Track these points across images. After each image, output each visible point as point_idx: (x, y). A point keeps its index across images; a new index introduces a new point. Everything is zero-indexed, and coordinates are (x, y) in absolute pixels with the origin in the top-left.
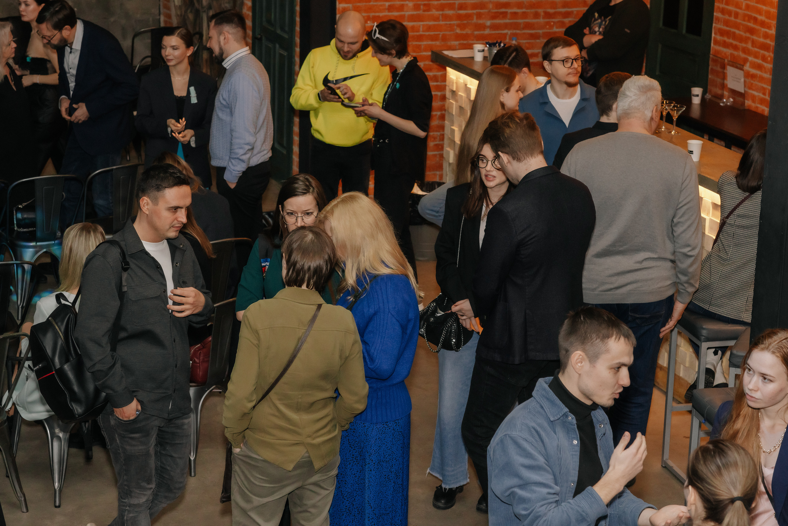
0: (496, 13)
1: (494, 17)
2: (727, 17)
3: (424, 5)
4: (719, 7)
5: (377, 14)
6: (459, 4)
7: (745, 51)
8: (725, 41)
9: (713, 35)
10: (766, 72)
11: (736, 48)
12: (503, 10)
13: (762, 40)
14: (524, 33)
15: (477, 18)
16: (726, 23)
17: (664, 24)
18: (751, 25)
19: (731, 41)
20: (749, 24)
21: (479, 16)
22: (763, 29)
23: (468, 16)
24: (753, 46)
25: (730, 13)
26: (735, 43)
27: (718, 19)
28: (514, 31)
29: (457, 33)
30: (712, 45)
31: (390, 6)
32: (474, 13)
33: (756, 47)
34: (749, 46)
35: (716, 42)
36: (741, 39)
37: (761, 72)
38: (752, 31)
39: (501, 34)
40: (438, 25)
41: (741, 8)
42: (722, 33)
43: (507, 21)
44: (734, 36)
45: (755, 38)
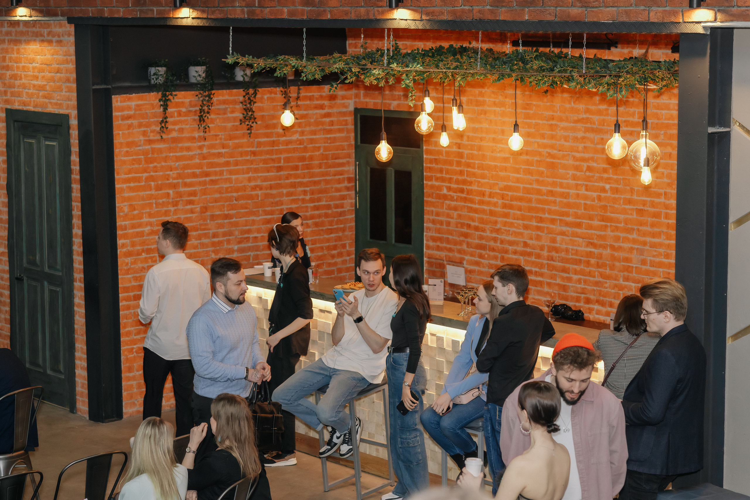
0: (241, 238)
1: (240, 242)
2: (438, 226)
4: (429, 219)
5: (149, 247)
6: (213, 233)
7: (460, 251)
8: (438, 246)
9: (425, 242)
10: (484, 267)
11: (450, 250)
12: (246, 236)
13: (477, 241)
14: (264, 254)
15: (227, 244)
16: (439, 231)
17: (371, 238)
18: (465, 230)
19: (444, 245)
20: (462, 230)
21: (228, 242)
22: (477, 233)
23: (220, 243)
24: (468, 247)
25: (441, 223)
26: (448, 246)
27: (429, 229)
28: (256, 253)
29: (212, 258)
30: (425, 250)
32: (224, 240)
33: (471, 247)
34: (465, 247)
35: (428, 247)
36: (456, 243)
37: (479, 267)
38: (466, 235)
39: (246, 256)
40: (197, 252)
41: (452, 218)
42: (434, 239)
43: (250, 245)
44: (448, 241)
45: (469, 240)
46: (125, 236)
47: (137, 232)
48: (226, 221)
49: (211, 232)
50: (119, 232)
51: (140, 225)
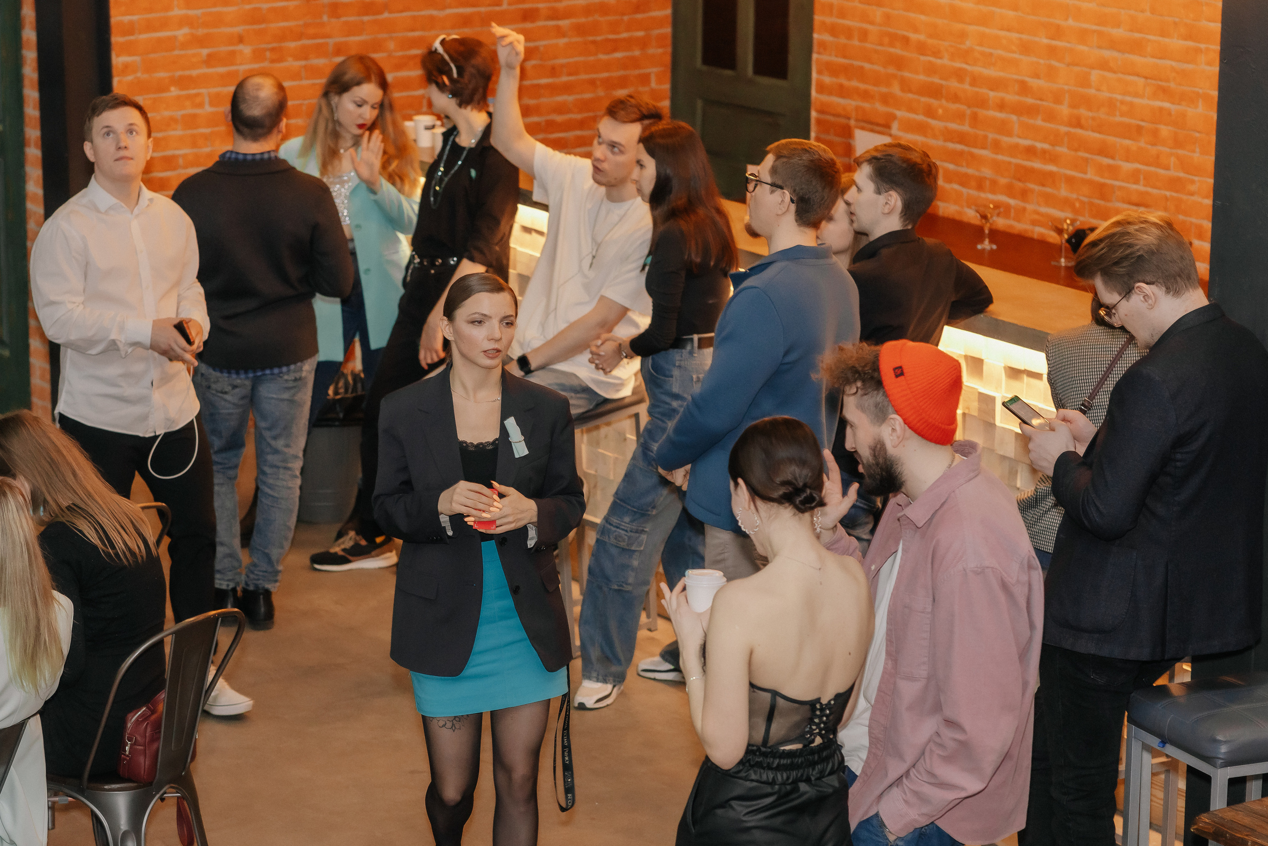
0: (400, 57)
1: (398, 66)
2: (843, 40)
3: (272, 50)
4: (823, 23)
5: (187, 73)
7: (886, 99)
8: (841, 86)
9: (814, 75)
10: (935, 137)
11: (866, 95)
13: (922, 77)
16: (843, 52)
17: (706, 61)
18: (897, 51)
19: (854, 83)
20: (892, 50)
22: (922, 58)
24: (902, 90)
25: (849, 33)
26: (862, 86)
27: (823, 45)
30: (814, 93)
31: (209, 56)
33: (910, 91)
34: (896, 89)
35: (821, 88)
36: (877, 80)
37: (926, 136)
38: (898, 63)
39: (412, 97)
41: (872, 23)
42: (832, 69)
44: (860, 74)
45: (907, 74)
46: (128, 49)
47: (160, 40)
48: (366, 18)
49: (331, 41)
50: (116, 39)
51: (164, 24)
